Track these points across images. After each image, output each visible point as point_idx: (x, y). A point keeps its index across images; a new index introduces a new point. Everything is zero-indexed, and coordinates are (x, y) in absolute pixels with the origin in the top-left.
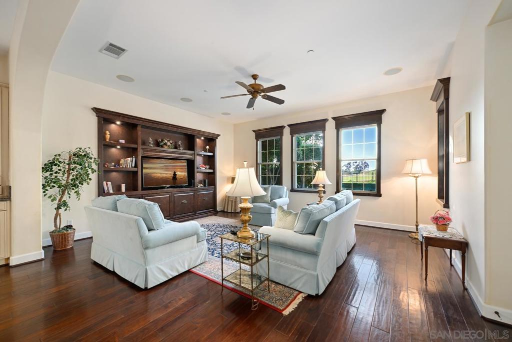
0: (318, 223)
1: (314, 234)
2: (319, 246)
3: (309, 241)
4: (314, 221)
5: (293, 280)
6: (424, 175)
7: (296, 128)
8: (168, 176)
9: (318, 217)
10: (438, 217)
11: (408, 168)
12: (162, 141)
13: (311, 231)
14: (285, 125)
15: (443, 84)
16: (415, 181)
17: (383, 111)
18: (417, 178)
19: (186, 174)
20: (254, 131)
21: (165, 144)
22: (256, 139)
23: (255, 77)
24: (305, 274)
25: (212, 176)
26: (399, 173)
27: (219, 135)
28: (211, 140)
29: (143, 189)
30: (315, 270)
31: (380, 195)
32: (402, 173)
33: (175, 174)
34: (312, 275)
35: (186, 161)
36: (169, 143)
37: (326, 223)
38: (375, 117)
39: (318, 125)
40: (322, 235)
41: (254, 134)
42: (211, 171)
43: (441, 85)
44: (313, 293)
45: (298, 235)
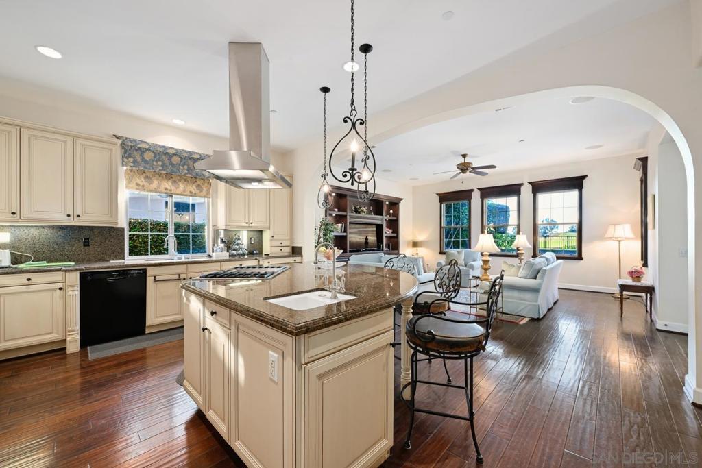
0: (539, 271)
1: (535, 278)
2: (540, 285)
3: (531, 282)
4: (535, 270)
5: (519, 310)
6: (627, 239)
7: (487, 193)
8: (361, 240)
9: (539, 267)
10: (632, 272)
11: (611, 232)
12: (360, 208)
13: (533, 276)
14: (475, 189)
15: (642, 162)
16: (618, 245)
17: (584, 177)
18: (620, 241)
19: (376, 239)
20: (437, 194)
21: (362, 211)
22: (440, 202)
23: (464, 156)
24: (530, 305)
25: (396, 240)
26: (602, 237)
27: (402, 199)
28: (394, 204)
29: (350, 252)
30: (537, 301)
31: (582, 259)
32: (606, 236)
33: (367, 239)
34: (535, 305)
35: (374, 226)
36: (365, 210)
37: (545, 270)
38: (576, 183)
39: (512, 190)
40: (542, 278)
41: (438, 197)
42: (394, 235)
43: (640, 163)
44: (536, 317)
45: (522, 279)
